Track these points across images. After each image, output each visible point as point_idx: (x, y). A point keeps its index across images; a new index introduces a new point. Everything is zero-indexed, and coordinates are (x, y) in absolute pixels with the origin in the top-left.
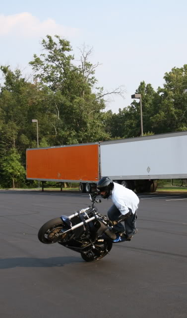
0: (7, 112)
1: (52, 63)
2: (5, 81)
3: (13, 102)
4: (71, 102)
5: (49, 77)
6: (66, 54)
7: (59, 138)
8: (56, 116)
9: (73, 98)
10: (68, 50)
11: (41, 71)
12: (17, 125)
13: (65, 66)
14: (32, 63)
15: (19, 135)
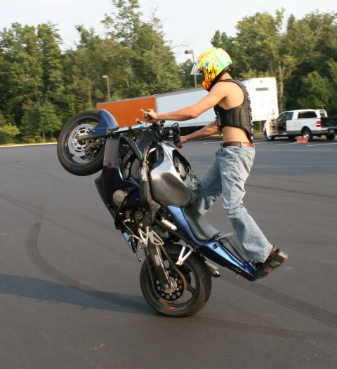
0: (82, 69)
1: (122, 21)
2: (80, 39)
3: (87, 59)
4: (142, 56)
5: (120, 33)
6: (135, 11)
7: (132, 90)
8: (129, 70)
9: (143, 53)
10: (137, 7)
11: (112, 29)
12: (92, 80)
13: (134, 22)
14: (103, 22)
15: (94, 89)
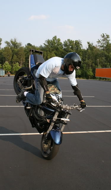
0: (89, 56)
1: (103, 42)
2: (88, 46)
3: (91, 53)
4: (108, 54)
5: (102, 46)
6: (108, 39)
7: (104, 65)
8: (104, 58)
9: (109, 53)
10: (109, 38)
11: (100, 44)
12: (92, 60)
13: (107, 43)
14: (97, 42)
15: (92, 63)
